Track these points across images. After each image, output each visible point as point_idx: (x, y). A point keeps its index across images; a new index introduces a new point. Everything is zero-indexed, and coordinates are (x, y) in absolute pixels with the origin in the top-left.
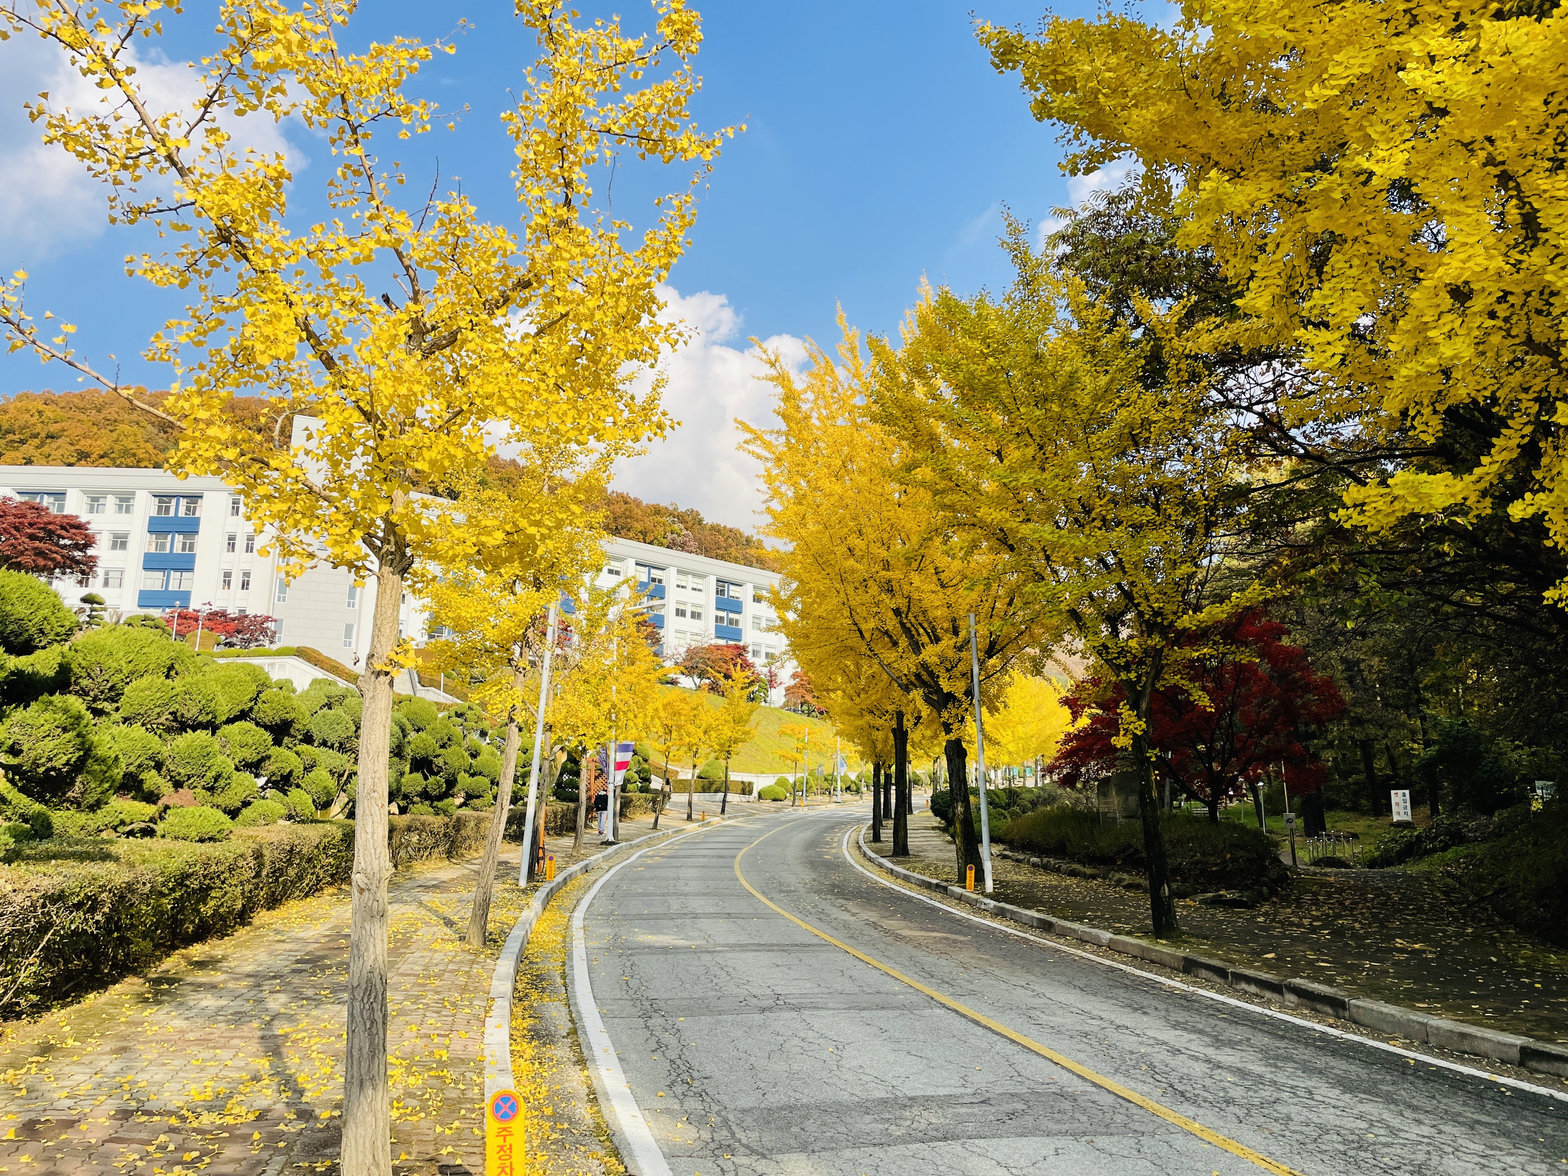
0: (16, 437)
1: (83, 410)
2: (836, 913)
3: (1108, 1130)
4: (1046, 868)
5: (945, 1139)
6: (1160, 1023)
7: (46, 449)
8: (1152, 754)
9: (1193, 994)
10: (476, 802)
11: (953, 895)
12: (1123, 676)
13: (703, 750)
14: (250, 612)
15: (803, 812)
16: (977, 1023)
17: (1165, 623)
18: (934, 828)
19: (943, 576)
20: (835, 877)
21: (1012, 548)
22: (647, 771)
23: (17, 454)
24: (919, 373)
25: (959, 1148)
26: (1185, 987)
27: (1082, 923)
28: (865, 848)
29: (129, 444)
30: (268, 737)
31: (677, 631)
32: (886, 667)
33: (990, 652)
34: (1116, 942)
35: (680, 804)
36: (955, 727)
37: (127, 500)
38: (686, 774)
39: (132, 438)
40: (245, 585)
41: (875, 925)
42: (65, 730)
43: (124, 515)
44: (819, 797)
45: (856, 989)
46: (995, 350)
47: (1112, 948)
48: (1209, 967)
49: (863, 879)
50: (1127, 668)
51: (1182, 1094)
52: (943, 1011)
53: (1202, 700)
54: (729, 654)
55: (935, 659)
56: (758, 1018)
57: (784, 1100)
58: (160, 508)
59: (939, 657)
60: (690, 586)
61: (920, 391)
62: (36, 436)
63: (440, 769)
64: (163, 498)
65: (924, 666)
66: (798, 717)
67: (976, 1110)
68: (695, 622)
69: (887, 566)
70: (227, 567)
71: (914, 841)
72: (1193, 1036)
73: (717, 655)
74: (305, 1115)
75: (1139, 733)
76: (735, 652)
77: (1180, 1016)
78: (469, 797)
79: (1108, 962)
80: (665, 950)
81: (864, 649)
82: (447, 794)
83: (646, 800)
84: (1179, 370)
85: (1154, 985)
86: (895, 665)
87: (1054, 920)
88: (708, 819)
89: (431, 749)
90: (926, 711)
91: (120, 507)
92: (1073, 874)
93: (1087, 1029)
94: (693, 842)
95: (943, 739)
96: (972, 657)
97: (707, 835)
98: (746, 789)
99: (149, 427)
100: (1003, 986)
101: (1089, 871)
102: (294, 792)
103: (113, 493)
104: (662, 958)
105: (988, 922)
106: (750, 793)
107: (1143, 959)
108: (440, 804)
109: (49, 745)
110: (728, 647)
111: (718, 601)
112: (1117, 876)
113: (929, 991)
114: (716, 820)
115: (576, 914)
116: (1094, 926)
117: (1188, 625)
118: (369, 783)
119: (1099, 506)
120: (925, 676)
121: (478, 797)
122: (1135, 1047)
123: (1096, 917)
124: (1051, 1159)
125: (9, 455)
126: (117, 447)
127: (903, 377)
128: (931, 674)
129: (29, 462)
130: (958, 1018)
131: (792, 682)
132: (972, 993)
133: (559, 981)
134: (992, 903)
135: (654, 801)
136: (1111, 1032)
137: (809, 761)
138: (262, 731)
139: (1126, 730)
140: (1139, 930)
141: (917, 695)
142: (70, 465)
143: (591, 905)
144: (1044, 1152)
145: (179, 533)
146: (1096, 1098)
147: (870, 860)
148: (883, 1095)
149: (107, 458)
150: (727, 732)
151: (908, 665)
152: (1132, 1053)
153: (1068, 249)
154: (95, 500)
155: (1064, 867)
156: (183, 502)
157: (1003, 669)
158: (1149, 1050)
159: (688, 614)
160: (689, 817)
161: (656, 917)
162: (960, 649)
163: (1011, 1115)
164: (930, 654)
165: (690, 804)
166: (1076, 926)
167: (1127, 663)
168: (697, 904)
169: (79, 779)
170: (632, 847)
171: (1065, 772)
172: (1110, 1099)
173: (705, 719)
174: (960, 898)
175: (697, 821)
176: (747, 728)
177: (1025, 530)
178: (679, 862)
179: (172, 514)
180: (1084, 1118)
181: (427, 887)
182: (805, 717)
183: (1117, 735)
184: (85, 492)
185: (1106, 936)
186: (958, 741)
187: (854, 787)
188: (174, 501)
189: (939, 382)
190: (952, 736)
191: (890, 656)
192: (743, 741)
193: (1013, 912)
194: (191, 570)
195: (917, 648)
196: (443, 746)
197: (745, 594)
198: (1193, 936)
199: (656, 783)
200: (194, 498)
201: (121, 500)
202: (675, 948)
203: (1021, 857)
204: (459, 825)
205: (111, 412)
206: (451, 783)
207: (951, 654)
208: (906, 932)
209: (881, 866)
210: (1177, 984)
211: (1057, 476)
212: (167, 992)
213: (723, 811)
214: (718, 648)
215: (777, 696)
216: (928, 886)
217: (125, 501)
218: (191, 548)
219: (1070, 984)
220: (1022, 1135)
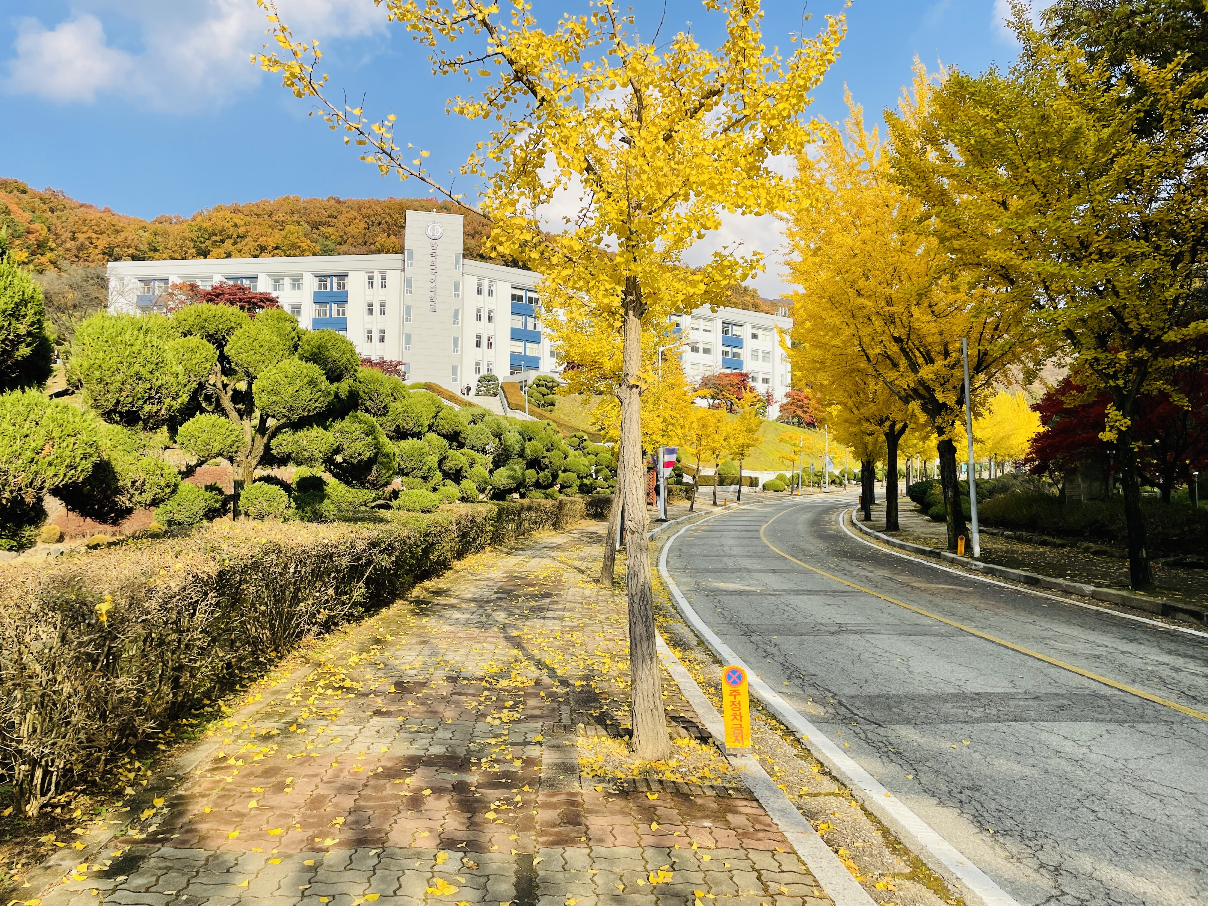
0: (217, 238)
1: (258, 215)
2: (856, 571)
3: (1142, 719)
4: (1019, 539)
5: (1015, 720)
6: (1156, 650)
7: (239, 246)
8: (1136, 446)
9: (1175, 631)
10: (568, 490)
11: (945, 559)
12: (1112, 383)
13: (724, 453)
14: (387, 359)
15: (799, 499)
16: (1005, 647)
17: (1152, 338)
18: (911, 511)
19: (935, 309)
20: (842, 545)
21: (1012, 282)
22: (680, 469)
23: (220, 250)
24: (933, 141)
25: (1030, 727)
26: (1167, 626)
27: (1065, 579)
28: (860, 525)
29: (293, 238)
30: (446, 443)
31: (692, 364)
32: (889, 384)
33: (978, 369)
34: (1100, 593)
35: (707, 495)
36: (947, 430)
37: (298, 280)
38: (709, 471)
39: (296, 235)
40: (382, 340)
41: (890, 579)
42: (367, 435)
43: (296, 291)
44: (811, 489)
45: (898, 622)
46: (1003, 115)
47: (1095, 597)
48: (1185, 611)
49: (864, 547)
50: (1115, 377)
51: (1194, 698)
52: (974, 638)
53: (1182, 401)
54: (736, 381)
55: (931, 376)
56: (832, 639)
57: (878, 692)
58: (320, 285)
59: (935, 374)
60: (702, 327)
61: (932, 155)
62: (229, 237)
63: (547, 467)
64: (322, 277)
65: (921, 382)
66: (790, 427)
67: (1031, 703)
68: (706, 356)
69: (889, 302)
70: (368, 326)
71: (902, 519)
72: (1188, 660)
73: (726, 381)
74: (564, 683)
75: (1124, 429)
76: (740, 378)
77: (1172, 646)
78: (563, 487)
79: (1095, 608)
80: (738, 593)
81: (871, 370)
82: (551, 485)
83: (681, 490)
84: (1173, 120)
85: (1140, 625)
86: (897, 382)
87: (1040, 577)
88: (729, 504)
89: (540, 453)
90: (923, 418)
91: (294, 286)
92: (1044, 543)
93: (1097, 653)
94: (721, 521)
95: (934, 440)
96: (962, 373)
97: (730, 516)
98: (753, 483)
99: (306, 225)
100: (1014, 622)
101: (1058, 541)
102: (464, 482)
103: (288, 276)
104: (739, 598)
105: (981, 578)
106: (756, 485)
107: (1124, 605)
108: (548, 491)
109: (359, 444)
110: (734, 374)
111: (723, 339)
112: (1085, 545)
113: (956, 624)
114: (734, 505)
115: (660, 568)
116: (1076, 582)
117: (1173, 339)
118: (632, 461)
119: (1098, 243)
120: (922, 390)
121: (569, 487)
122: (1142, 666)
123: (1076, 575)
124: (1106, 736)
125: (215, 251)
126: (287, 242)
127: (917, 144)
128: (928, 388)
129: (229, 255)
130: (989, 644)
131: (785, 401)
132: (990, 626)
133: (673, 611)
134: (982, 565)
135: (687, 491)
136: (1117, 654)
137: (803, 461)
138: (442, 439)
139: (1112, 427)
140: (1117, 584)
141: (915, 406)
142: (255, 256)
143: (668, 563)
144: (1099, 732)
145: (335, 302)
146: (1125, 699)
147: (866, 533)
148: (953, 691)
149: (277, 250)
150: (742, 439)
151: (908, 381)
152: (1141, 670)
153: (1060, 22)
154: (277, 281)
155: (1035, 538)
156: (335, 280)
157: (988, 384)
158: (1154, 668)
159: (701, 350)
160: (715, 504)
161: (720, 571)
162: (953, 367)
163: (1062, 707)
164: (926, 372)
165: (715, 494)
166: (1060, 581)
167: (1115, 372)
168: (746, 563)
169: (374, 468)
170: (678, 523)
171: (1036, 463)
172: (1138, 700)
173: (725, 429)
174: (952, 561)
175: (721, 506)
176: (755, 436)
177: (1029, 266)
178: (718, 534)
179: (328, 289)
180: (1120, 712)
181: (551, 548)
182: (796, 428)
183: (1104, 431)
184: (269, 276)
185: (1089, 588)
186: (950, 441)
187: (838, 481)
188: (329, 279)
189: (950, 147)
190: (944, 437)
191: (892, 375)
192: (752, 446)
193: (1001, 571)
194: (345, 329)
195: (914, 367)
196: (548, 450)
197: (745, 333)
198: (1166, 589)
199: (687, 479)
200: (342, 277)
201: (294, 280)
202: (745, 591)
203: (996, 531)
204: (561, 506)
205: (279, 216)
206: (555, 476)
207: (945, 371)
208: (917, 585)
209: (877, 538)
210: (1158, 623)
211: (1058, 218)
212: (426, 609)
213: (739, 499)
214: (727, 375)
215: (773, 412)
216: (923, 552)
217: (297, 281)
218: (344, 314)
219: (1067, 622)
220: (1076, 720)
